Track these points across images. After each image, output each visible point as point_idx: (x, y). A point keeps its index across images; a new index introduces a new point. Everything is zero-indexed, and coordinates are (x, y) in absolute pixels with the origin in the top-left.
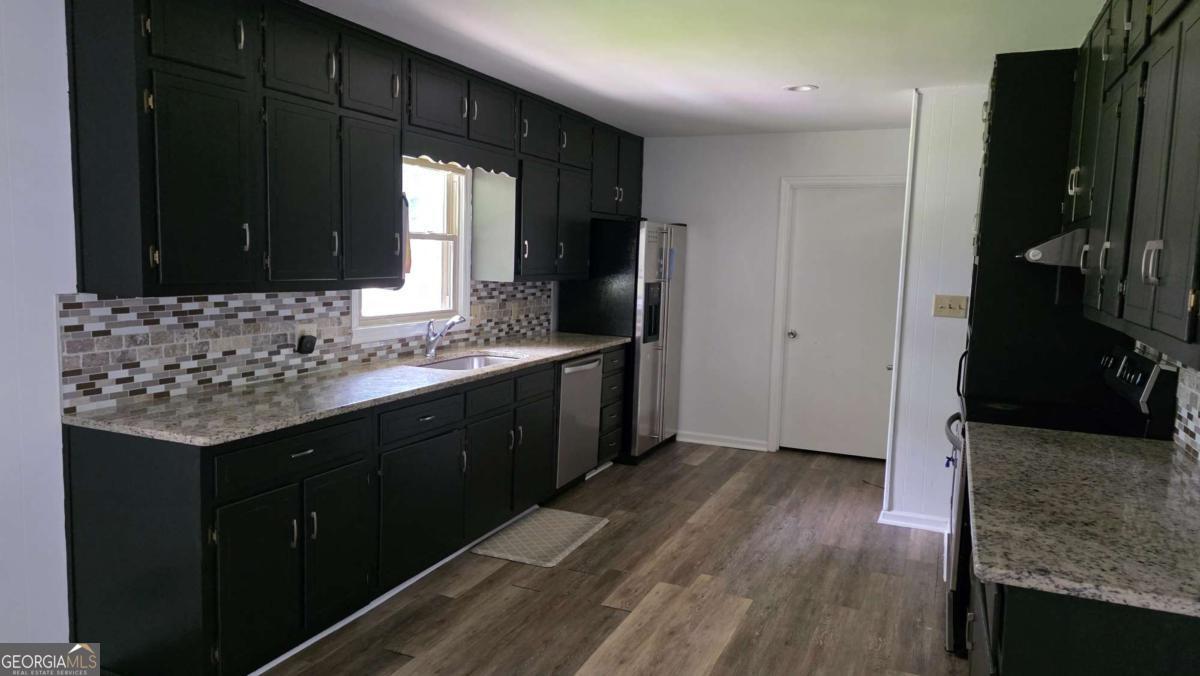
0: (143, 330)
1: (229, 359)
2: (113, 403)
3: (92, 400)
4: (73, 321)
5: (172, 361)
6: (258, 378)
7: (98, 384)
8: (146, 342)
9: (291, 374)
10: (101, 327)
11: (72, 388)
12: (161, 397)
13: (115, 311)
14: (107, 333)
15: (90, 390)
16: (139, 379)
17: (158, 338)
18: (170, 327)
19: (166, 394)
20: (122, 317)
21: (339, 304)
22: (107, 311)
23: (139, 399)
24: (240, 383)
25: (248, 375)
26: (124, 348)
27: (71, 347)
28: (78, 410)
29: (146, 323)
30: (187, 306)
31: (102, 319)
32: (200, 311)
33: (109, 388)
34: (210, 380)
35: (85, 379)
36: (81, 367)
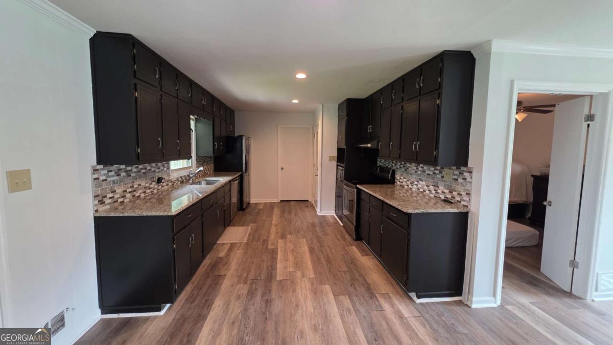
0: (116, 178)
1: (139, 187)
2: (108, 207)
3: (103, 206)
4: (96, 176)
5: (125, 189)
6: (148, 193)
7: (104, 200)
8: (117, 183)
9: (155, 191)
10: (104, 178)
11: (96, 202)
12: (122, 202)
13: (108, 171)
14: (106, 180)
15: (102, 202)
16: (116, 196)
17: (121, 181)
18: (124, 176)
19: (123, 202)
20: (110, 174)
21: (166, 165)
22: (105, 172)
23: (116, 204)
24: (143, 195)
25: (144, 192)
26: (111, 185)
27: (97, 186)
28: (99, 210)
29: (117, 175)
30: (129, 168)
31: (105, 174)
32: (131, 170)
33: (108, 201)
34: (135, 195)
35: (100, 198)
36: (99, 194)
